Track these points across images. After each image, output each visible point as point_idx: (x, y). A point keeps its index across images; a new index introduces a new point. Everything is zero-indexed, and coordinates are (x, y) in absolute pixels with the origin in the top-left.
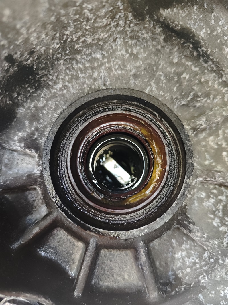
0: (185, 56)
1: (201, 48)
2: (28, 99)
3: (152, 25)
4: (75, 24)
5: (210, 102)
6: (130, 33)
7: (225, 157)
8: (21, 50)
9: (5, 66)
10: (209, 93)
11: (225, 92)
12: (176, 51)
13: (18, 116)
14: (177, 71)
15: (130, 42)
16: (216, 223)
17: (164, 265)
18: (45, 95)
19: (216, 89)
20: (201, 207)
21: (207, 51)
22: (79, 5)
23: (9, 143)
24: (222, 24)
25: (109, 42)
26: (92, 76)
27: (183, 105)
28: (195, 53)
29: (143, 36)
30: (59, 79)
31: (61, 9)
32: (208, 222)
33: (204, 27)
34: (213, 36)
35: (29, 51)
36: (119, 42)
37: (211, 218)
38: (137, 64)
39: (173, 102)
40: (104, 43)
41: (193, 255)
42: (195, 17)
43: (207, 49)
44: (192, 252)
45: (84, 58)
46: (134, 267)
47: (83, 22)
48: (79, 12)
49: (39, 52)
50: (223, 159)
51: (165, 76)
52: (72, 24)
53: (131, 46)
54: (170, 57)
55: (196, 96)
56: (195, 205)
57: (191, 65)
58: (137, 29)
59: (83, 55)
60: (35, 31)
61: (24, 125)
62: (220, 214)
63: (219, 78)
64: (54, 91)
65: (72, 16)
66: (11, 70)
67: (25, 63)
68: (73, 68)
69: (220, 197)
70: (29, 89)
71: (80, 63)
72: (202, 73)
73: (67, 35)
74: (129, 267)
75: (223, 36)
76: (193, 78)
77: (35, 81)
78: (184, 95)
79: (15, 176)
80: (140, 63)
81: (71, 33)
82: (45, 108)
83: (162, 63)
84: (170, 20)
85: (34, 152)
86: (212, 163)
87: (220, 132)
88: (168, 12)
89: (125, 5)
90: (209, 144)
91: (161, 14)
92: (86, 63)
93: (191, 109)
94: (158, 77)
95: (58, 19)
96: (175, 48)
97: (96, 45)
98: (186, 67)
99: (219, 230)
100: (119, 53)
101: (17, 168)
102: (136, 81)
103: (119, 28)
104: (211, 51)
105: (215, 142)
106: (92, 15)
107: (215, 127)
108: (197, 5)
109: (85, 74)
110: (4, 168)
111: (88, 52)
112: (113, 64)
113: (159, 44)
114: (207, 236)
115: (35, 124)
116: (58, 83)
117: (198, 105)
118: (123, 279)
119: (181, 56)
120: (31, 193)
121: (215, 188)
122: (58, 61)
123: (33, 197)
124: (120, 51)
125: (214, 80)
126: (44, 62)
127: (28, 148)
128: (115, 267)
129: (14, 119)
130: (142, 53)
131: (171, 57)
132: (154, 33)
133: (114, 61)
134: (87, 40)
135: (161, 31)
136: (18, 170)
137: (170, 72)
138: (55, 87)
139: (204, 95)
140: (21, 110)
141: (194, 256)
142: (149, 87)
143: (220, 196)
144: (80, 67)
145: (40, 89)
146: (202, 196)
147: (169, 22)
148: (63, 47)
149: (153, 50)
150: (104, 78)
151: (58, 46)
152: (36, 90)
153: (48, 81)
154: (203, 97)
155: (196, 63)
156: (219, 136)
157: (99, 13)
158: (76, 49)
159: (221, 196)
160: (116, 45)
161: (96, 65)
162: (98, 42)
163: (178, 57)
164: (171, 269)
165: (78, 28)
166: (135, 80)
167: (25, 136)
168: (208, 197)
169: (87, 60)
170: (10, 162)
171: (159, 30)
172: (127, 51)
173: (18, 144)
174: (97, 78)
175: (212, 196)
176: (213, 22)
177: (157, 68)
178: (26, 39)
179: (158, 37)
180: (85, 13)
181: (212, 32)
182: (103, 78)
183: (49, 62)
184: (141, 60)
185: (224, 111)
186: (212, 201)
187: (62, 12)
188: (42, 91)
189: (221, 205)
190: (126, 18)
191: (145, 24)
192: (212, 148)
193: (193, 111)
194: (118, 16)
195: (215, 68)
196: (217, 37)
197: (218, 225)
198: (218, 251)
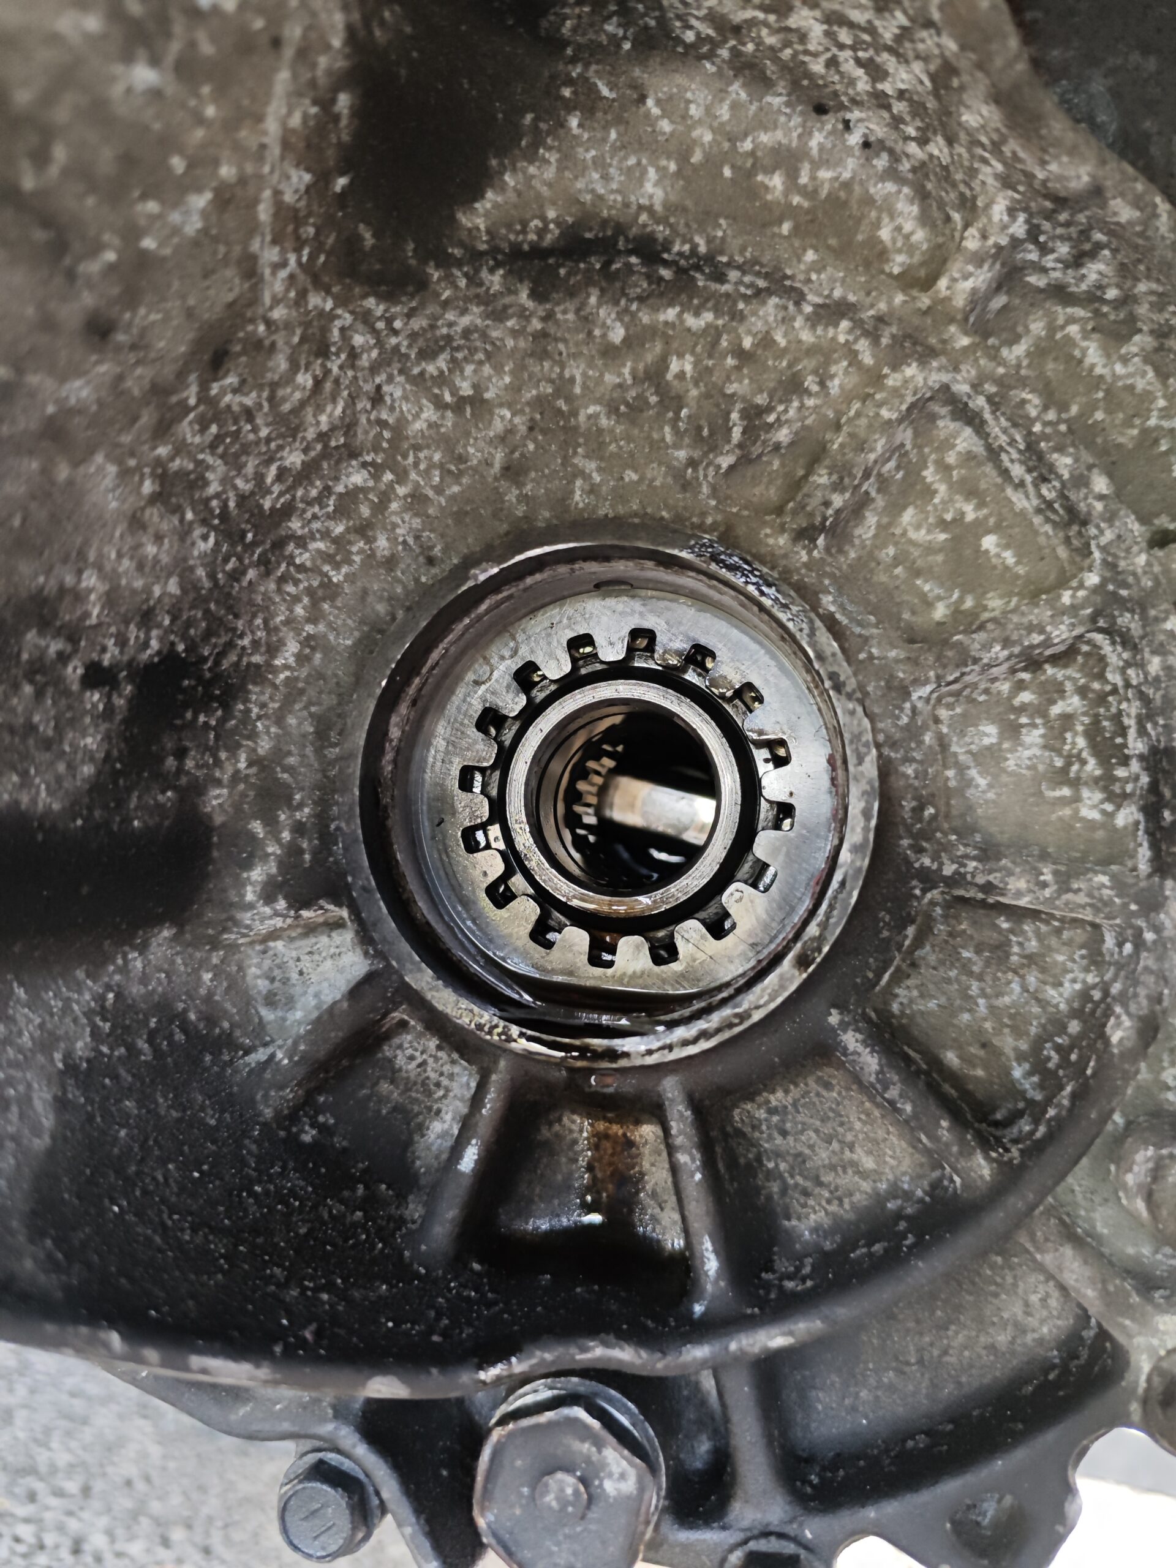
0: (641, 299)
1: (668, 250)
2: (218, 749)
3: (463, 283)
4: (221, 450)
5: (818, 402)
6: (410, 346)
7: (998, 555)
8: (113, 629)
9: (94, 706)
10: (795, 375)
11: (851, 338)
12: (599, 305)
13: (219, 819)
14: (641, 367)
15: (431, 369)
16: (1094, 807)
17: (982, 1053)
18: (263, 706)
19: (814, 345)
20: (1005, 779)
21: (694, 247)
22: (200, 401)
23: (237, 923)
24: (702, 109)
25: (363, 420)
26: (372, 555)
27: (732, 468)
28: (666, 273)
29: (459, 329)
30: (276, 629)
31: (154, 448)
32: (1060, 819)
33: (644, 161)
34: (695, 168)
35: (138, 619)
36: (395, 391)
37: (1063, 801)
38: (498, 426)
39: (686, 486)
40: (346, 434)
41: (1069, 964)
42: (593, 153)
43: (690, 240)
44: (1061, 958)
45: (315, 517)
46: (877, 1113)
47: (239, 431)
48: (210, 415)
49: (166, 600)
50: (995, 567)
51: (613, 409)
52: (210, 460)
53: (441, 379)
54: (590, 333)
55: (754, 415)
56: (977, 786)
57: (680, 315)
58: (425, 323)
59: (304, 511)
60: (120, 556)
61: (252, 837)
62: (1092, 766)
63: (797, 304)
64: (282, 676)
65: (197, 439)
66: (119, 702)
67: (145, 656)
68: (301, 568)
69: (1056, 710)
70: (202, 719)
71: (313, 539)
72: (732, 319)
73: (217, 495)
74: (858, 1125)
75: (734, 147)
76: (710, 356)
77: (209, 684)
78: (712, 433)
79: (315, 1014)
80: (502, 418)
81: (225, 481)
82: (285, 748)
83: (576, 370)
84: (509, 226)
85: (331, 907)
86: (961, 600)
87: (929, 474)
88: (488, 205)
89: (336, 289)
90: (911, 542)
91: (470, 230)
92: (331, 524)
93: (770, 463)
94: (589, 429)
95: (163, 476)
96: (588, 296)
97: (325, 455)
98: (664, 334)
99: (1115, 829)
100: (419, 425)
101: (311, 990)
102: (524, 485)
103: (365, 356)
104: (710, 241)
105: (931, 520)
106: (254, 394)
107: (898, 468)
108: (575, 108)
109: (350, 562)
110: (268, 1015)
111: (314, 493)
112: (419, 473)
113: (528, 319)
114: (1056, 873)
115: (283, 817)
116: (282, 643)
117: (783, 435)
118: (864, 1175)
119: (626, 310)
120: (400, 1047)
121: (1020, 686)
122: (238, 580)
123: (412, 1058)
124: (417, 416)
125: (787, 321)
126: (200, 615)
127: (307, 905)
128: (811, 1147)
129: (209, 838)
130: (490, 378)
131: (597, 332)
132: (486, 300)
133: (416, 464)
134: (287, 463)
135: (504, 277)
136: (317, 995)
137: (620, 386)
138: (278, 662)
139: (780, 393)
140: (217, 797)
141: (1075, 967)
142: (579, 483)
143: (1054, 702)
144: (319, 551)
145: (235, 699)
146: (987, 741)
147: (512, 237)
148: (229, 531)
149: (522, 344)
150: (417, 538)
151: (212, 540)
152: (227, 707)
153: (245, 660)
154: (781, 402)
155: (691, 298)
156: (936, 492)
157: (269, 375)
158: (272, 509)
159: (1060, 703)
160: (392, 409)
161: (365, 511)
162: (326, 446)
163: (619, 317)
164: (1012, 1055)
165: (237, 456)
166: (520, 485)
167: (274, 870)
168: (1012, 731)
169: (329, 517)
170: (277, 984)
171: (495, 280)
172: (439, 404)
173: (267, 910)
174: (393, 555)
175: (1024, 720)
176: (666, 126)
177: (569, 399)
178: (108, 594)
179: (507, 300)
180: (229, 407)
181: (683, 157)
182: (411, 541)
183: (212, 606)
184: (501, 405)
185: (880, 405)
186: (1034, 737)
187: (163, 451)
188: (246, 701)
189: (1076, 734)
190: (366, 319)
191: (438, 295)
192: (929, 549)
193: (783, 465)
194: (336, 333)
195: (761, 283)
196: (713, 162)
197: (1104, 812)
198: (1125, 905)
